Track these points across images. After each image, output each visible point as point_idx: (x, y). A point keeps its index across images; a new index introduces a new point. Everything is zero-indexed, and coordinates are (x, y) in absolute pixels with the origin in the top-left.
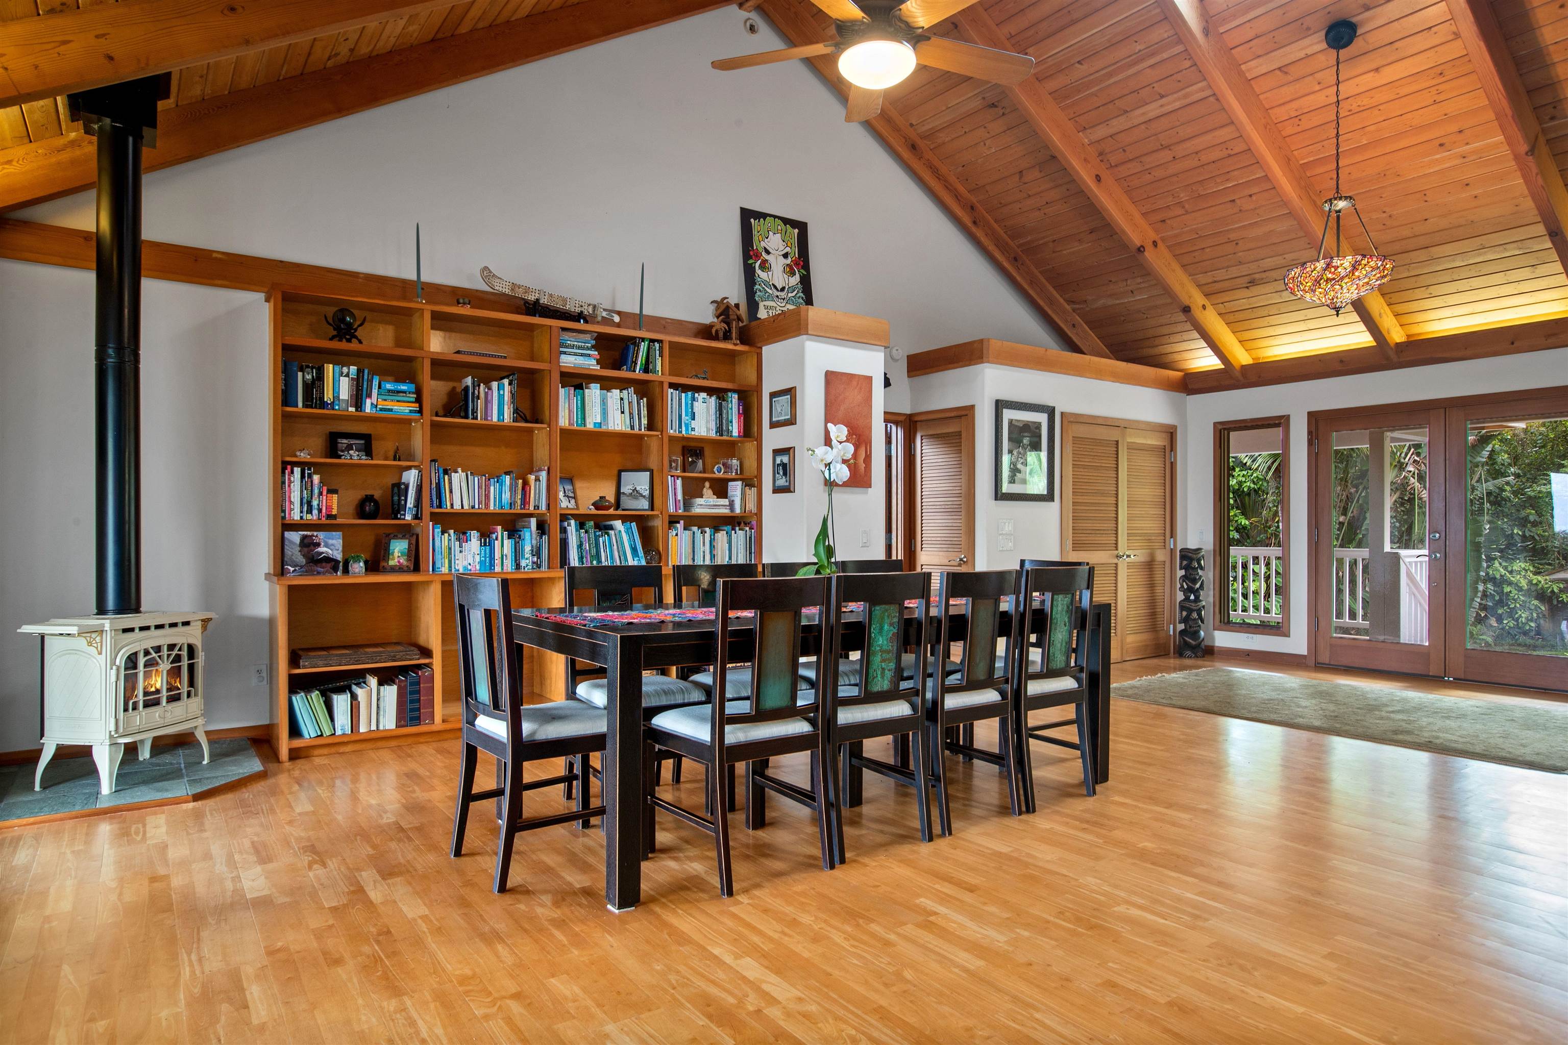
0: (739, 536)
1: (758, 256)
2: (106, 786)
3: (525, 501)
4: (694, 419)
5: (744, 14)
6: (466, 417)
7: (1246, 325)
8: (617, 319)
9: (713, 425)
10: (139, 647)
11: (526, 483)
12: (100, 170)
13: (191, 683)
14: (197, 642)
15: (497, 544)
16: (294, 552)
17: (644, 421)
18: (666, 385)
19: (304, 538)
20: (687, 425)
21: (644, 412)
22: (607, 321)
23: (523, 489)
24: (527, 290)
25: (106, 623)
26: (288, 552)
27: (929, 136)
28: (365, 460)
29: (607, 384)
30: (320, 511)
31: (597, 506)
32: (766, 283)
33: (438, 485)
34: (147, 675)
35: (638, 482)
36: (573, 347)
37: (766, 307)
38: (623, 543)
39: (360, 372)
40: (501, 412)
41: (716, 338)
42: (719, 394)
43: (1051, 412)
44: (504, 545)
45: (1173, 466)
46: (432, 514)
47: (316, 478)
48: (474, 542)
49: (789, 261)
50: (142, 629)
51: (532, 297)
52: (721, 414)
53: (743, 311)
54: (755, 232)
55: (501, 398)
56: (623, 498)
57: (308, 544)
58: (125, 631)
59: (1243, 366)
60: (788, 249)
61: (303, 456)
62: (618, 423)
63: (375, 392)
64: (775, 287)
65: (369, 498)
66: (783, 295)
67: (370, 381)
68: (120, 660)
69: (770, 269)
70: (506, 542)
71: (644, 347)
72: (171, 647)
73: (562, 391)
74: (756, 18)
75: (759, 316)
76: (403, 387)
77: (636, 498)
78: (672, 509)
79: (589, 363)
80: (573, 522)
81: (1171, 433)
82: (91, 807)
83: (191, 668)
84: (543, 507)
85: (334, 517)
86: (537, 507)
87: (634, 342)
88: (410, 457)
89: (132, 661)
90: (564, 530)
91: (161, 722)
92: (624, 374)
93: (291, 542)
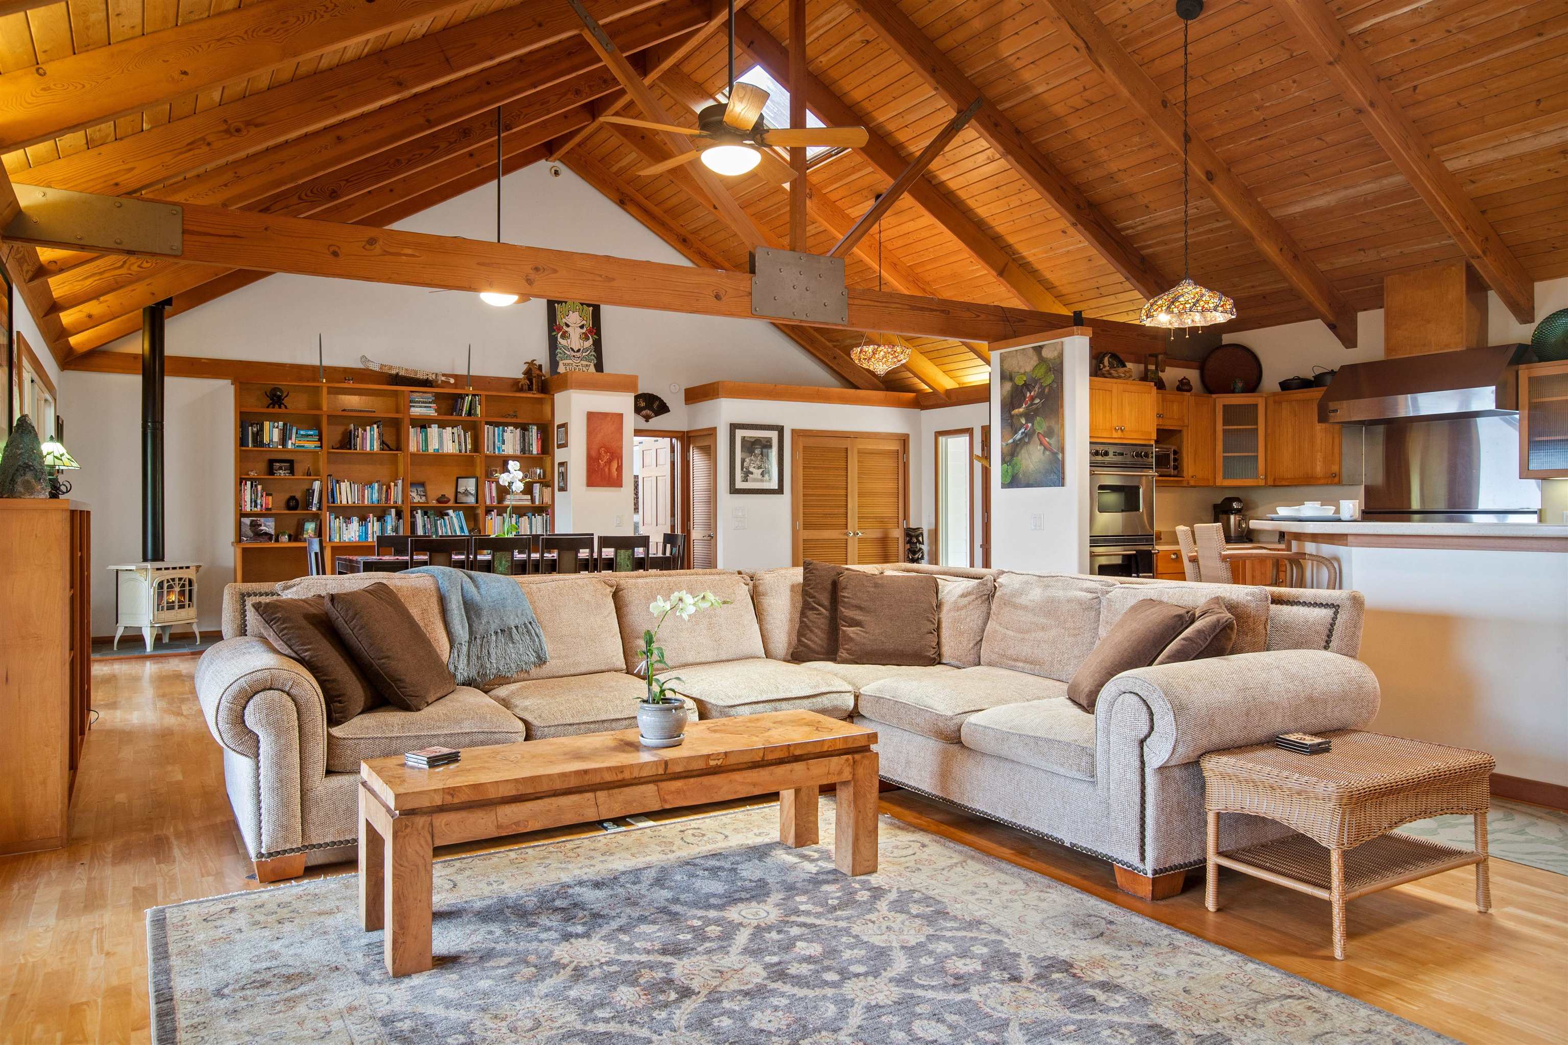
0: (538, 521)
1: (560, 328)
2: (149, 648)
3: (387, 499)
4: (504, 443)
5: (550, 164)
6: (350, 449)
7: (946, 360)
8: (452, 381)
9: (518, 448)
10: (164, 578)
11: (389, 487)
12: (144, 322)
13: (190, 600)
14: (194, 577)
15: (370, 525)
16: (247, 530)
17: (469, 447)
18: (483, 423)
19: (252, 521)
20: (499, 449)
21: (469, 441)
22: (446, 384)
23: (387, 491)
24: (391, 368)
25: (148, 565)
26: (243, 530)
27: (695, 232)
28: (288, 476)
29: (442, 425)
30: (262, 506)
31: (439, 501)
32: (564, 347)
33: (332, 490)
34: (168, 593)
35: (469, 485)
36: (419, 402)
37: (564, 364)
38: (453, 525)
39: (285, 425)
40: (372, 445)
41: (521, 390)
42: (524, 428)
43: (780, 430)
44: (374, 527)
45: (906, 466)
46: (328, 507)
47: (259, 487)
48: (355, 524)
49: (584, 330)
50: (166, 569)
51: (394, 372)
52: (524, 440)
53: (546, 369)
54: (558, 313)
55: (372, 436)
56: (459, 495)
57: (254, 525)
58: (158, 569)
59: (947, 391)
60: (584, 322)
61: (252, 474)
62: (450, 447)
63: (294, 436)
64: (572, 350)
65: (293, 498)
66: (578, 354)
67: (291, 430)
68: (155, 584)
69: (569, 337)
70: (375, 523)
71: (468, 399)
72: (180, 579)
73: (412, 430)
74: (558, 165)
75: (559, 371)
76: (311, 433)
77: (467, 495)
78: (488, 502)
79: (431, 412)
80: (419, 511)
81: (904, 440)
82: (142, 654)
83: (190, 591)
84: (400, 502)
85: (270, 509)
86: (395, 502)
87: (462, 397)
88: (317, 473)
89: (161, 585)
90: (413, 516)
91: (175, 618)
92: (454, 417)
93: (245, 524)
